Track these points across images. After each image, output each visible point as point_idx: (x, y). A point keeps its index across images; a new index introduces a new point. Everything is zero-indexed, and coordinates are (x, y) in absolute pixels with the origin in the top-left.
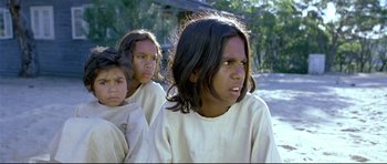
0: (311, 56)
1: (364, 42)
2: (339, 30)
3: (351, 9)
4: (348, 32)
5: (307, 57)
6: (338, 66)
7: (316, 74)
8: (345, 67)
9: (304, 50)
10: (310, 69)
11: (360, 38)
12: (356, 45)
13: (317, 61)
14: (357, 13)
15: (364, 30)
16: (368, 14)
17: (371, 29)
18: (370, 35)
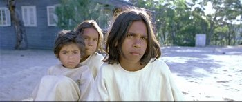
0: (197, 35)
1: (231, 26)
2: (215, 19)
3: (222, 6)
4: (220, 20)
5: (194, 36)
6: (214, 42)
7: (200, 46)
8: (218, 42)
9: (193, 32)
10: (197, 43)
11: (228, 24)
12: (226, 28)
13: (201, 38)
14: (226, 9)
15: (230, 19)
16: (233, 9)
17: (235, 18)
18: (234, 22)
